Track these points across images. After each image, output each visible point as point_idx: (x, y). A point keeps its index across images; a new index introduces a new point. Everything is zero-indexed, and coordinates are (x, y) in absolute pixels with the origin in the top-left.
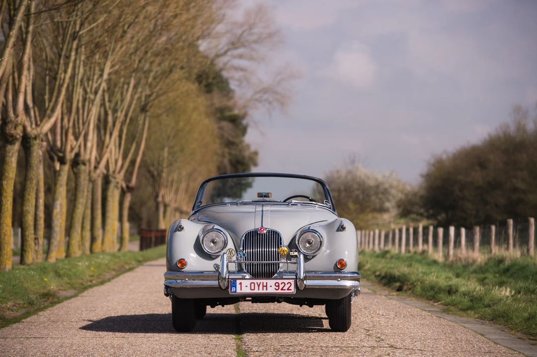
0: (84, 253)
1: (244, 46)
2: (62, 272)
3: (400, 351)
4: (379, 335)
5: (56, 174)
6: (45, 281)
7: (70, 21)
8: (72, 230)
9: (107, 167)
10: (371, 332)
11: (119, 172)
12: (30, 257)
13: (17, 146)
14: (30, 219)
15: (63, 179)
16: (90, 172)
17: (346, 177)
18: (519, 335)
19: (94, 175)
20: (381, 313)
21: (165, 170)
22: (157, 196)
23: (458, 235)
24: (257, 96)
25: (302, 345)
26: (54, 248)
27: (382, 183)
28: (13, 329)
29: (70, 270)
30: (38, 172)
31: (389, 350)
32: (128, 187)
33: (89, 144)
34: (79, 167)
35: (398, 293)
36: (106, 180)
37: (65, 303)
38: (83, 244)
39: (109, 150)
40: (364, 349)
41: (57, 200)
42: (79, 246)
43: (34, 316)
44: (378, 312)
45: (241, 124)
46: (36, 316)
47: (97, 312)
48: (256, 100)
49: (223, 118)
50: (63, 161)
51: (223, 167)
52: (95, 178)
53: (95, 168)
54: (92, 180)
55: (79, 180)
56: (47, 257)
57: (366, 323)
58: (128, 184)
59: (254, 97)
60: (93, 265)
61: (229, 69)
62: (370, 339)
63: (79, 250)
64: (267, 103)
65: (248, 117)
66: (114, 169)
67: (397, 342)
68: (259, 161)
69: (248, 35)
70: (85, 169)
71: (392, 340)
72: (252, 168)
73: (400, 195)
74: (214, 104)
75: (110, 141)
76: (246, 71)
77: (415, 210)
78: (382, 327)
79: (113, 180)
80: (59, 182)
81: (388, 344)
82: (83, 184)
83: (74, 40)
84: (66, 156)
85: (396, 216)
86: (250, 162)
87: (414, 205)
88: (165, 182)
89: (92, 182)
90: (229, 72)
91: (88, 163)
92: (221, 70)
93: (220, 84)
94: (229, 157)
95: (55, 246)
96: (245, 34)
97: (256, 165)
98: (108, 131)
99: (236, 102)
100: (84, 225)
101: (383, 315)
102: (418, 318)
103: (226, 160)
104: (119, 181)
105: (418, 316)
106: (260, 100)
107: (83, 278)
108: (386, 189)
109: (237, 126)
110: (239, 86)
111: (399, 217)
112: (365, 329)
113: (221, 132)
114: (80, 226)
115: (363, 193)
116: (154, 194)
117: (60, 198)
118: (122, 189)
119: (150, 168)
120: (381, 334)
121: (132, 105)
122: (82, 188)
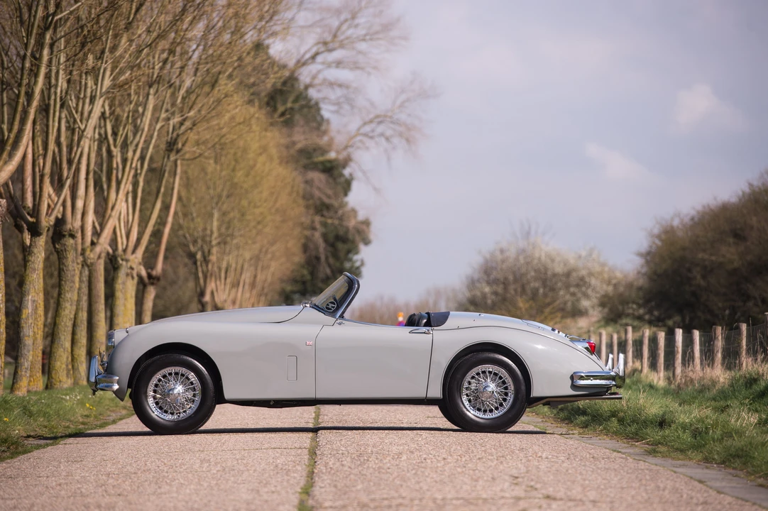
0: (76, 383)
1: (342, 46)
2: (34, 409)
3: (560, 503)
4: (532, 483)
5: (26, 251)
6: (5, 422)
8: (55, 346)
9: (114, 242)
10: (520, 480)
11: (134, 252)
15: (38, 259)
16: (83, 250)
17: (517, 259)
18: (761, 481)
19: (92, 256)
20: (544, 456)
21: (214, 250)
22: (202, 294)
23: (688, 342)
24: (367, 129)
25: (404, 498)
26: (24, 373)
27: (575, 270)
29: (49, 406)
31: (544, 503)
32: (150, 276)
33: (80, 204)
34: (63, 241)
35: (581, 431)
36: (113, 264)
37: (35, 453)
38: (75, 368)
39: (115, 214)
40: (502, 501)
41: (28, 295)
42: (68, 371)
44: (540, 454)
45: (342, 175)
47: (84, 463)
48: (366, 135)
49: (313, 166)
50: (35, 231)
51: (311, 246)
52: (92, 261)
53: (93, 243)
54: (89, 263)
55: (64, 261)
56: (13, 388)
57: (516, 468)
58: (149, 271)
59: (362, 131)
60: (89, 399)
61: (320, 85)
62: (517, 488)
63: (67, 376)
64: (383, 140)
65: (352, 164)
66: (124, 247)
67: (559, 491)
68: (372, 237)
69: (349, 27)
70: (74, 245)
71: (551, 489)
72: (362, 247)
73: (605, 286)
74: (294, 143)
75: (116, 200)
76: (347, 87)
77: (630, 311)
78: (541, 474)
79: (124, 263)
80: (30, 265)
81: (543, 494)
82: (70, 268)
83: (47, 29)
84: (41, 222)
85: (599, 321)
86: (357, 238)
87: (628, 303)
88: (216, 269)
89: (88, 266)
90: (319, 91)
91: (79, 235)
92: (307, 87)
93: (305, 110)
94: (323, 230)
95: (27, 369)
96: (344, 27)
97: (367, 242)
98: (114, 184)
99: (332, 139)
100: (76, 337)
101: (547, 458)
102: (603, 462)
103: (317, 235)
104: (134, 266)
105: (603, 459)
106: (371, 134)
107: (72, 419)
108: (582, 279)
109: (335, 179)
110: (336, 112)
111: (603, 323)
112: (512, 476)
113: (308, 188)
114: (69, 338)
115: (544, 286)
116: (198, 289)
117: (32, 291)
118: (140, 277)
119: (188, 246)
120: (537, 482)
121: (153, 141)
122: (69, 274)
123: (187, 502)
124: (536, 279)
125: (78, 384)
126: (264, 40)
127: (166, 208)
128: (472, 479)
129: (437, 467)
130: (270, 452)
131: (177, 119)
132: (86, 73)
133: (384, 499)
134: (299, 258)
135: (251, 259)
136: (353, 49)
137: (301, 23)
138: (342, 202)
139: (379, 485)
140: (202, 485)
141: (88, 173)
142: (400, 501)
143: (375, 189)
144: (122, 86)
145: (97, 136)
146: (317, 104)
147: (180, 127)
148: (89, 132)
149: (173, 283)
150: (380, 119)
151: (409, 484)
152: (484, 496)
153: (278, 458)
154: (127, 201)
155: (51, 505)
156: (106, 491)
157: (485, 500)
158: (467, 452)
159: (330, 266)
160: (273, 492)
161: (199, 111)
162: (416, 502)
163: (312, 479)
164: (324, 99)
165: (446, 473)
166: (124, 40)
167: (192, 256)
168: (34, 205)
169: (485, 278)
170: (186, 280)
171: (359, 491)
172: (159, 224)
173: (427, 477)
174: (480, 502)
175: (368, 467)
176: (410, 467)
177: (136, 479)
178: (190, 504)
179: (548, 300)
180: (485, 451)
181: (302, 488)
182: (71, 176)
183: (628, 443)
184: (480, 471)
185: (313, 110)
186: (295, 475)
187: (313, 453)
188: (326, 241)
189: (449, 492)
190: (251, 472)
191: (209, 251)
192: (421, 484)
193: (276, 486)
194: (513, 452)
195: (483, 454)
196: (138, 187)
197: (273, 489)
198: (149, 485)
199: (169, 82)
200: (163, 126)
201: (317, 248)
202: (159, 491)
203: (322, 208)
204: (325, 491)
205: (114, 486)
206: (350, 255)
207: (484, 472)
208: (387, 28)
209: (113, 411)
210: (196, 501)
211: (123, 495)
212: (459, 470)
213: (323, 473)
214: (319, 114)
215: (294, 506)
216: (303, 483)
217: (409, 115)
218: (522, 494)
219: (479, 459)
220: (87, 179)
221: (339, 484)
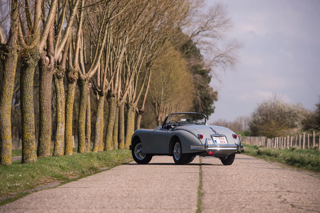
0: (114, 149)
1: (208, 29)
2: (101, 157)
3: (293, 193)
4: (282, 186)
5: (97, 102)
6: (91, 162)
7: (105, 12)
8: (107, 135)
9: (127, 99)
10: (277, 185)
11: (134, 102)
12: (83, 149)
13: (75, 84)
14: (83, 127)
15: (102, 104)
16: (117, 101)
17: (271, 107)
19: (120, 103)
20: (285, 177)
21: (162, 102)
22: (157, 118)
24: (217, 59)
25: (236, 190)
26: (97, 145)
27: (292, 111)
28: (73, 184)
29: (106, 156)
30: (87, 100)
31: (287, 193)
32: (140, 111)
33: (116, 85)
34: (110, 98)
36: (127, 106)
37: (103, 172)
38: (114, 144)
39: (128, 89)
40: (272, 192)
41: (98, 117)
42: (112, 144)
43: (84, 178)
44: (283, 176)
45: (207, 75)
46: (86, 178)
47: (120, 176)
48: (216, 61)
49: (198, 72)
50: (101, 94)
51: (196, 101)
52: (120, 105)
53: (120, 99)
54: (119, 106)
55: (111, 105)
56: (93, 150)
57: (275, 181)
58: (140, 109)
59: (215, 60)
60: (119, 154)
61: (200, 43)
62: (276, 188)
63: (111, 147)
64: (223, 63)
65: (211, 72)
66: (131, 100)
67: (292, 189)
68: (218, 98)
69: (211, 22)
70: (114, 100)
71: (289, 189)
72: (214, 101)
73: (304, 117)
74: (191, 64)
75: (129, 84)
76: (210, 44)
77: (313, 126)
78: (285, 183)
79: (131, 106)
80: (99, 106)
81: (286, 190)
82: (113, 108)
83: (107, 23)
84: (103, 91)
85: (301, 129)
86: (213, 99)
87: (312, 123)
88: (162, 109)
89: (119, 107)
90: (200, 45)
91: (116, 96)
92: (195, 44)
93: (195, 52)
94: (200, 95)
95: (98, 143)
96: (209, 22)
97: (216, 100)
98: (128, 78)
99: (204, 63)
100: (114, 132)
101: (286, 178)
102: (307, 179)
103: (198, 97)
104: (134, 107)
105: (307, 178)
106: (218, 61)
107: (114, 161)
108: (295, 114)
109: (205, 77)
110: (206, 53)
111: (303, 130)
112: (274, 184)
113: (195, 80)
114: (112, 133)
115: (281, 117)
116: (156, 116)
117: (100, 116)
118: (136, 112)
119: (153, 101)
120: (283, 186)
121: (142, 63)
122: (112, 110)
123: (158, 190)
124: (278, 114)
125: (115, 149)
126: (180, 27)
127: (145, 87)
128: (260, 185)
129: (246, 180)
130: (185, 174)
131: (150, 55)
132: (119, 39)
133: (228, 191)
134: (192, 106)
135: (174, 106)
136: (213, 30)
137: (194, 21)
138: (207, 85)
139: (226, 186)
140: (163, 185)
141: (119, 74)
142: (235, 191)
143: (219, 81)
144: (132, 43)
145: (122, 61)
146: (199, 50)
147: (151, 58)
148: (120, 60)
149: (146, 114)
150: (221, 56)
151: (237, 186)
152: (265, 191)
153: (188, 176)
154: (132, 85)
155: (111, 190)
156: (129, 186)
157: (265, 192)
158: (256, 175)
159: (203, 108)
160: (188, 188)
161: (158, 52)
162: (240, 192)
163: (201, 183)
164: (202, 48)
165: (250, 182)
166: (133, 27)
167: (154, 104)
168: (101, 85)
169: (260, 114)
170: (151, 113)
171: (219, 188)
172: (143, 93)
173: (243, 183)
174: (264, 192)
175: (221, 180)
176: (237, 180)
177: (139, 182)
178: (159, 191)
179: (283, 122)
180: (263, 175)
181: (198, 187)
182: (114, 75)
183: (315, 173)
184: (262, 182)
185: (197, 52)
186: (195, 182)
187: (201, 174)
188: (201, 99)
189: (252, 189)
190: (179, 181)
191: (160, 103)
192: (241, 186)
193: (189, 186)
194: (273, 176)
195: (263, 176)
196: (136, 79)
197: (188, 187)
198: (144, 184)
199: (148, 42)
200: (145, 58)
201: (198, 102)
202: (148, 186)
203: (200, 87)
204: (207, 188)
205: (132, 184)
206: (210, 105)
207: (264, 182)
208: (225, 22)
209: (128, 159)
210: (161, 190)
211: (135, 188)
212: (254, 181)
213: (205, 182)
214: (200, 54)
215: (196, 193)
216: (198, 185)
217: (232, 54)
218: (279, 190)
219: (261, 178)
220: (119, 76)
221: (211, 186)
